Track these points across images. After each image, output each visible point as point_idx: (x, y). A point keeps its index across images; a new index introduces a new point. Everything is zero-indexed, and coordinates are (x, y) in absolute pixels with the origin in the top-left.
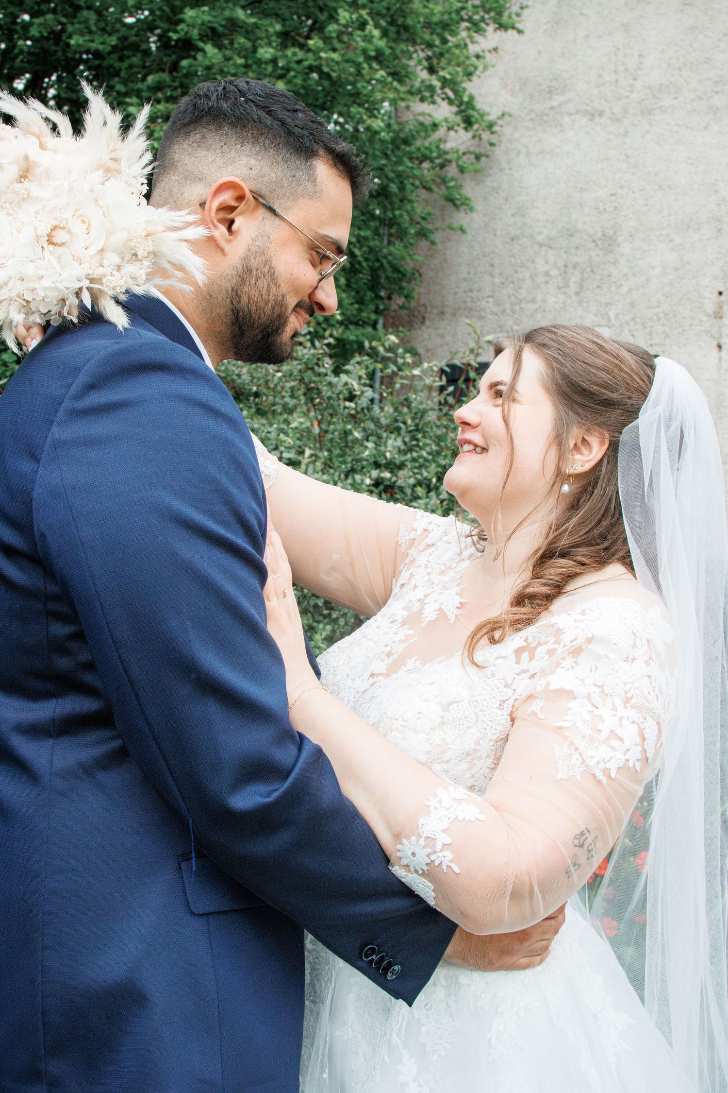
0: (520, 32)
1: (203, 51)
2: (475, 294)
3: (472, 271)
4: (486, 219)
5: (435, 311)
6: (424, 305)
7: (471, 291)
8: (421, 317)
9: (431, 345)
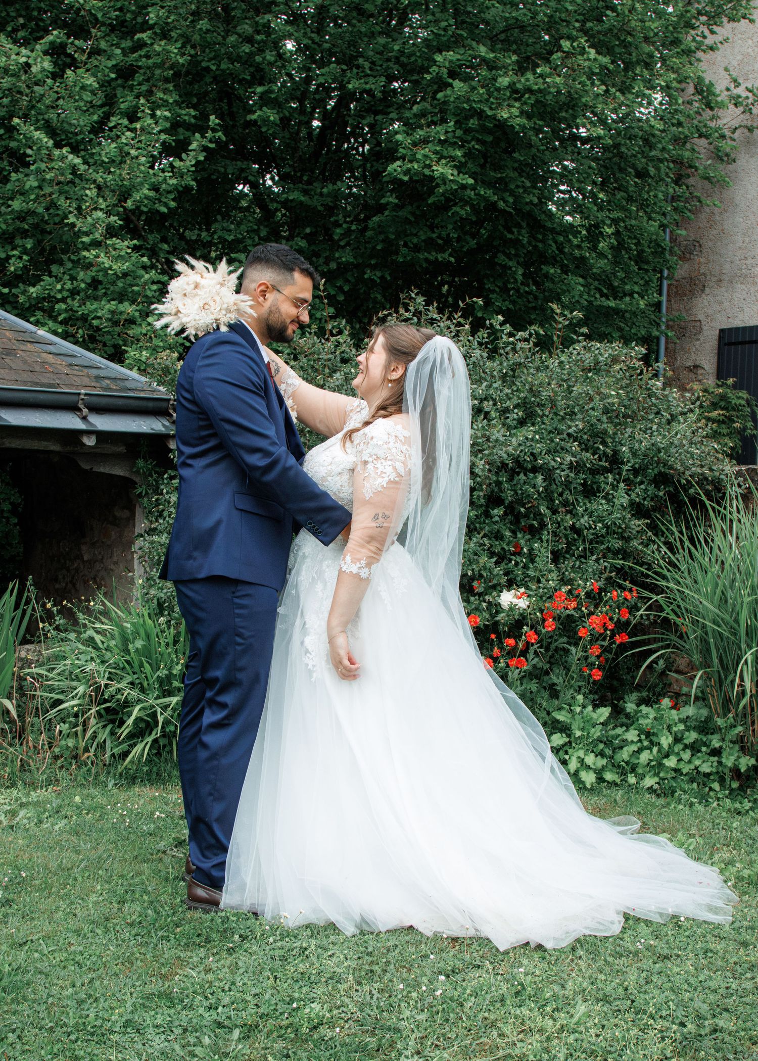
0: (751, 21)
1: (451, 85)
2: (748, 262)
3: (747, 240)
5: (714, 279)
6: (704, 274)
7: (746, 258)
8: (701, 286)
9: (710, 312)
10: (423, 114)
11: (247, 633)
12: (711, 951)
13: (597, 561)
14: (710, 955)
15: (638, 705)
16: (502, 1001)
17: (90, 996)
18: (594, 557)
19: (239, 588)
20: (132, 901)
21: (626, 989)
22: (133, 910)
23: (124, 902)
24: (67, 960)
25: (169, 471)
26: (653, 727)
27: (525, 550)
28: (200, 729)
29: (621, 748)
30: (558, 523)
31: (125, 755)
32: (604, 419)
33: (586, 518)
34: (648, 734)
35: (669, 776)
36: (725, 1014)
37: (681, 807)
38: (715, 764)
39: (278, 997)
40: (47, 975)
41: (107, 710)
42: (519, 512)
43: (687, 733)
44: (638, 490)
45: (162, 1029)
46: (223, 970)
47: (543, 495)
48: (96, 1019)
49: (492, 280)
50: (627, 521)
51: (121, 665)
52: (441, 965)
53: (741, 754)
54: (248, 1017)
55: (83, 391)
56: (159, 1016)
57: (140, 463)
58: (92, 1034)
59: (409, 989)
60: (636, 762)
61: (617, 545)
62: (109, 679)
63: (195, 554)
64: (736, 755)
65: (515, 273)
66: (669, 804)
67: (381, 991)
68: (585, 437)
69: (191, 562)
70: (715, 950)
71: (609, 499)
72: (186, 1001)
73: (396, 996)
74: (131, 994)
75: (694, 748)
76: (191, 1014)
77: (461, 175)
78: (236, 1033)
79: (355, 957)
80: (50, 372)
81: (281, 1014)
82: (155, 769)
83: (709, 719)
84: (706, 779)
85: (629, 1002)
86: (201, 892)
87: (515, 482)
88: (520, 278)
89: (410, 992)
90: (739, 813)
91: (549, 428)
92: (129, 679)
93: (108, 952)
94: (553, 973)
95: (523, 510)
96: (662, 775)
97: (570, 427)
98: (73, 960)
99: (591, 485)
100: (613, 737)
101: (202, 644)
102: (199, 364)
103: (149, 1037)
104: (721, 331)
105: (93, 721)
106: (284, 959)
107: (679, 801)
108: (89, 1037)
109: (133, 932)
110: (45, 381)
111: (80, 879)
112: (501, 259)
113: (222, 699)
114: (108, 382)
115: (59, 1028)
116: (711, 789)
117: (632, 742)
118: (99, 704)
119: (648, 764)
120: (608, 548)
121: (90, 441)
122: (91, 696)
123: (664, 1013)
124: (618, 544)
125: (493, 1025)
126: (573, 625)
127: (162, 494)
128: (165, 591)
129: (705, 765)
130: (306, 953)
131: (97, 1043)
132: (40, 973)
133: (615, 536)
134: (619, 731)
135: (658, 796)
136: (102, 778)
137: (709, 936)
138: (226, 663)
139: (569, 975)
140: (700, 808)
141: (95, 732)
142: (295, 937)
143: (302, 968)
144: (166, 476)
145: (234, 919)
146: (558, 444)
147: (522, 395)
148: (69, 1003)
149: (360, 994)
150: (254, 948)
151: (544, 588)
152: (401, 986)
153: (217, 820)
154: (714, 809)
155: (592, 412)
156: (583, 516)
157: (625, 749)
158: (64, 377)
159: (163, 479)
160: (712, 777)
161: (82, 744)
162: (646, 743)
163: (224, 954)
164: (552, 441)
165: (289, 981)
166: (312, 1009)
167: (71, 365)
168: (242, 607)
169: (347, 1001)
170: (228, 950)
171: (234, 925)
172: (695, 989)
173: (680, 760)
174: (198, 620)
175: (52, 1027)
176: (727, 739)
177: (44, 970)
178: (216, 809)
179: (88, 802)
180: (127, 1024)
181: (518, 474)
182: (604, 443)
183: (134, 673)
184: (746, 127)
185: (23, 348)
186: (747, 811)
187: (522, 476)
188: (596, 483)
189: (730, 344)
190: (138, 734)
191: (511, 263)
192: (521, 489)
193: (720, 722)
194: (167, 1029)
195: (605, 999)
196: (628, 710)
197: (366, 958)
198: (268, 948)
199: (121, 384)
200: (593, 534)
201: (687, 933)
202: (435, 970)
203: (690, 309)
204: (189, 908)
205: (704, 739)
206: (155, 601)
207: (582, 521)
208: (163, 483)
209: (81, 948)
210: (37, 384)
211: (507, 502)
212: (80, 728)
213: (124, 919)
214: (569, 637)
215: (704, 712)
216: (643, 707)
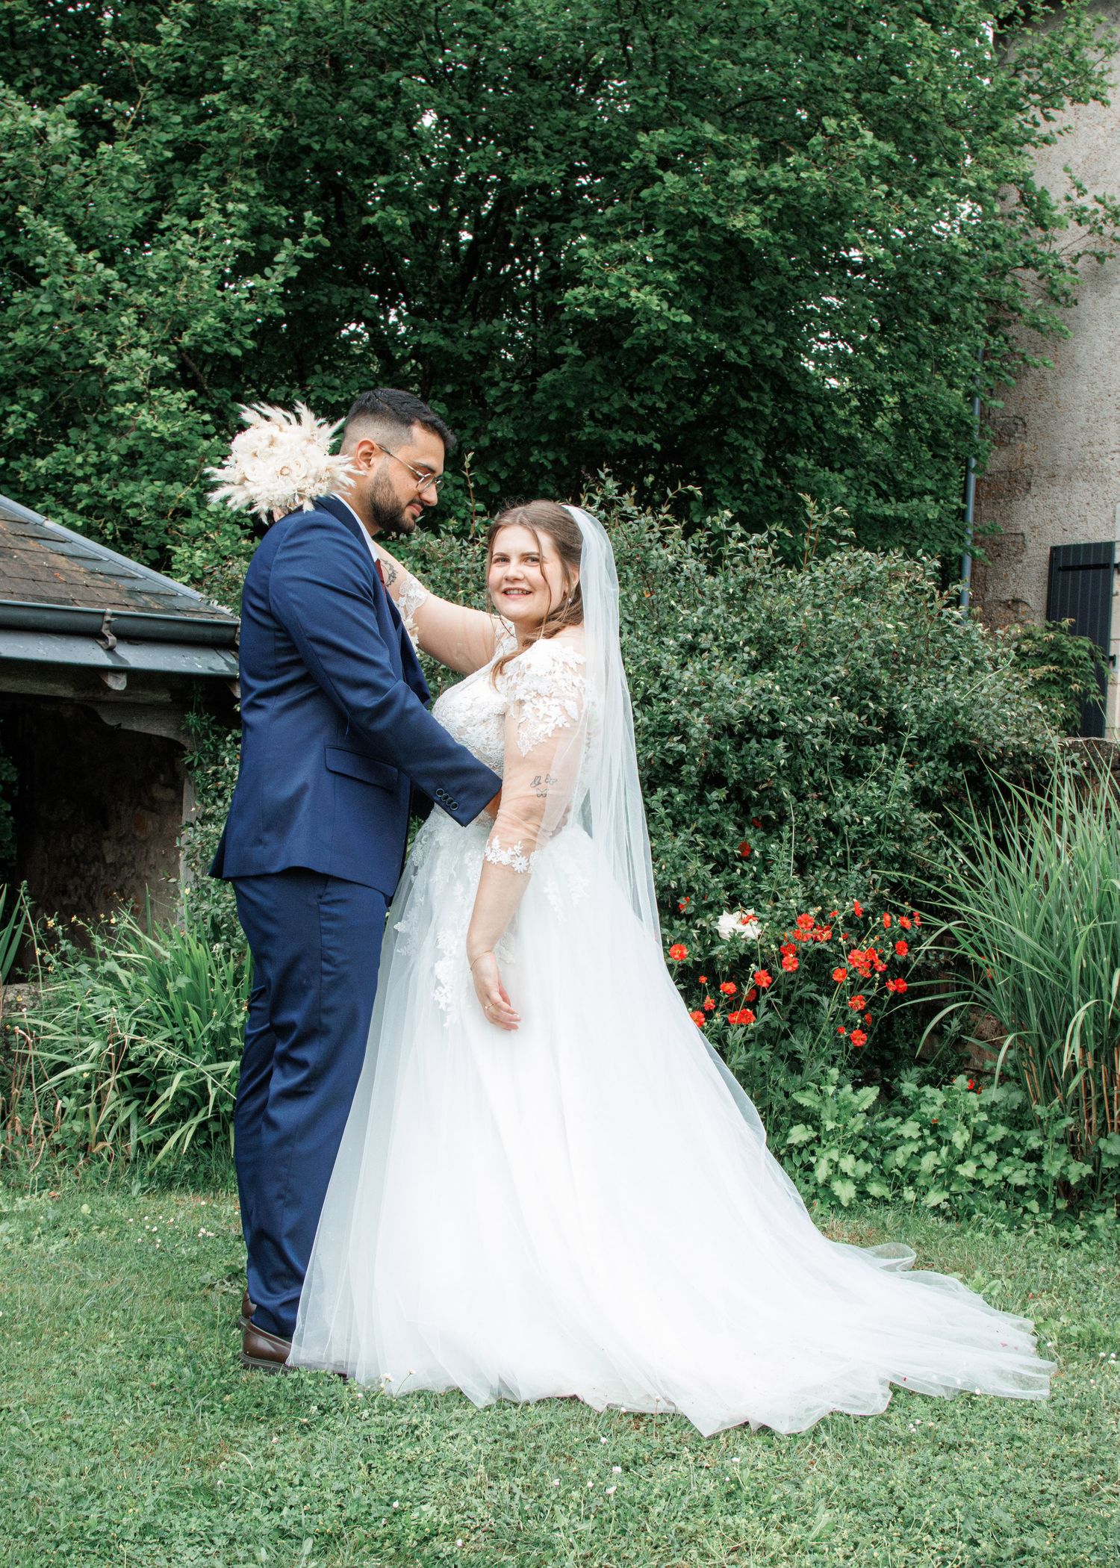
0: (1105, 103)
1: (660, 179)
2: (1097, 448)
3: (1093, 417)
4: (1112, 344)
5: (1044, 474)
6: (1029, 466)
7: (1091, 444)
8: (1024, 483)
9: (1037, 521)
10: (620, 221)
11: (339, 957)
12: (1020, 1439)
13: (862, 871)
14: (1017, 1444)
15: (920, 1086)
16: (706, 1506)
17: (92, 1489)
18: (858, 866)
19: (329, 890)
20: (161, 1355)
21: (892, 1491)
22: (161, 1368)
23: (148, 1357)
24: (59, 1438)
25: (234, 731)
26: (941, 1118)
27: (757, 853)
28: (266, 1101)
29: (894, 1148)
30: (806, 814)
31: (158, 1146)
32: (876, 662)
33: (847, 807)
34: (934, 1129)
35: (964, 1190)
36: (1038, 1529)
37: (981, 1235)
38: (1032, 1173)
39: (373, 1495)
40: (29, 1459)
41: (133, 1078)
42: (750, 797)
43: (991, 1128)
44: (923, 769)
45: (198, 1539)
46: (293, 1455)
47: (784, 773)
48: (99, 1522)
49: (718, 467)
50: (907, 813)
51: (156, 1013)
52: (618, 1452)
53: (1070, 1158)
54: (327, 1523)
55: (109, 610)
56: (193, 1519)
57: (192, 718)
58: (93, 1544)
59: (567, 1487)
60: (916, 1168)
61: (892, 849)
62: (137, 1032)
63: (267, 837)
64: (1064, 1159)
65: (752, 457)
66: (963, 1231)
67: (526, 1489)
68: (848, 689)
69: (260, 848)
70: (1025, 1438)
71: (882, 781)
72: (235, 1499)
73: (548, 1496)
74: (154, 1487)
75: (1003, 1149)
76: (241, 1518)
77: (673, 310)
78: (308, 1545)
79: (489, 1439)
80: (62, 582)
81: (376, 1519)
82: (202, 1168)
83: (1023, 1108)
84: (1018, 1196)
85: (895, 1509)
86: (263, 1343)
87: (743, 752)
88: (758, 465)
89: (569, 1491)
90: (1067, 1246)
91: (797, 675)
92: (167, 1033)
93: (122, 1428)
94: (782, 1467)
95: (755, 793)
96: (953, 1188)
97: (826, 674)
98: (69, 1437)
99: (855, 761)
100: (882, 1131)
101: (272, 972)
102: (278, 557)
103: (178, 1549)
104: (1054, 549)
105: (111, 1095)
106: (383, 1440)
107: (979, 1227)
108: (88, 1548)
109: (160, 1399)
110: (52, 594)
111: (84, 1322)
112: (733, 435)
113: (299, 1054)
114: (146, 598)
115: (43, 1535)
116: (1026, 1210)
117: (910, 1139)
118: (121, 1069)
119: (934, 1172)
120: (879, 854)
121: (118, 684)
122: (109, 1057)
123: (947, 1526)
124: (894, 848)
125: (692, 1540)
126: (826, 965)
127: (223, 764)
128: (223, 905)
129: (1017, 1174)
130: (417, 1432)
131: (99, 1557)
132: (20, 1455)
133: (890, 835)
134: (891, 1122)
135: (948, 1219)
136: (123, 1179)
137: (1016, 1417)
138: (307, 1003)
139: (807, 1470)
140: (1009, 1238)
141: (114, 1112)
142: (402, 1410)
143: (409, 1453)
144: (229, 738)
145: (312, 1382)
146: (808, 698)
147: (756, 626)
148: (60, 1498)
149: (494, 1492)
150: (339, 1425)
151: (784, 909)
152: (556, 1482)
153: (291, 1235)
154: (1030, 1239)
155: (858, 654)
156: (842, 806)
157: (900, 1149)
158: (81, 589)
159: (225, 743)
160: (1028, 1193)
161: (95, 1130)
162: (930, 1142)
163: (295, 1433)
164: (800, 694)
165: (389, 1473)
166: (422, 1513)
167: (93, 573)
168: (333, 918)
169: (475, 1502)
170: (301, 1427)
171: (311, 1391)
172: (994, 1493)
173: (981, 1167)
174: (267, 937)
175: (32, 1533)
176: (1050, 1136)
177: (25, 1452)
178: (288, 1219)
179: (100, 1214)
180: (146, 1530)
181: (748, 741)
182: (875, 698)
183: (175, 1025)
184: (1093, 254)
185: (24, 546)
186: (1079, 1243)
187: (753, 743)
188: (863, 757)
189: (1066, 569)
190: (177, 1115)
191: (747, 444)
192: (752, 763)
193: (1040, 1110)
194: (205, 1538)
195: (861, 1506)
196: (905, 1093)
197: (507, 1441)
198: (360, 1425)
199: (167, 602)
200: (857, 832)
201: (984, 1413)
202: (608, 1460)
203: (1009, 517)
204: (245, 1367)
205: (1017, 1136)
206: (208, 920)
207: (842, 812)
208: (224, 749)
209: (81, 1421)
210: (41, 599)
211: (731, 781)
212: (92, 1106)
213: (147, 1380)
214: (819, 983)
215: (1018, 1097)
216: (928, 1090)
